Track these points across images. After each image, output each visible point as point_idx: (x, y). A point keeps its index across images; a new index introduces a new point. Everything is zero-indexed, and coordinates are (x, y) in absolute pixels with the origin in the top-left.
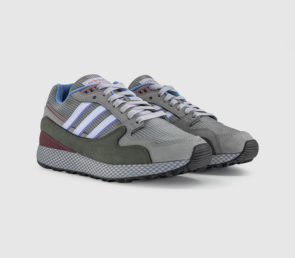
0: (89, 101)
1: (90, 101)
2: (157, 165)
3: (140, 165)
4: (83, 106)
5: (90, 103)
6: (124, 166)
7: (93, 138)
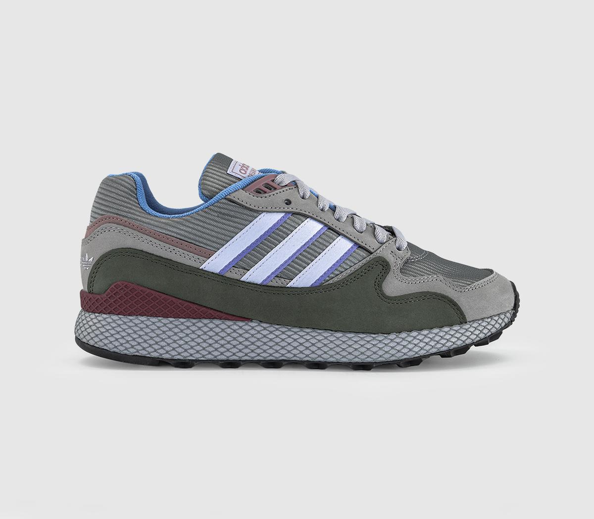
0: (280, 210)
1: (282, 209)
2: (475, 325)
3: (446, 329)
4: (267, 221)
5: (283, 214)
6: (414, 334)
7: (309, 285)
